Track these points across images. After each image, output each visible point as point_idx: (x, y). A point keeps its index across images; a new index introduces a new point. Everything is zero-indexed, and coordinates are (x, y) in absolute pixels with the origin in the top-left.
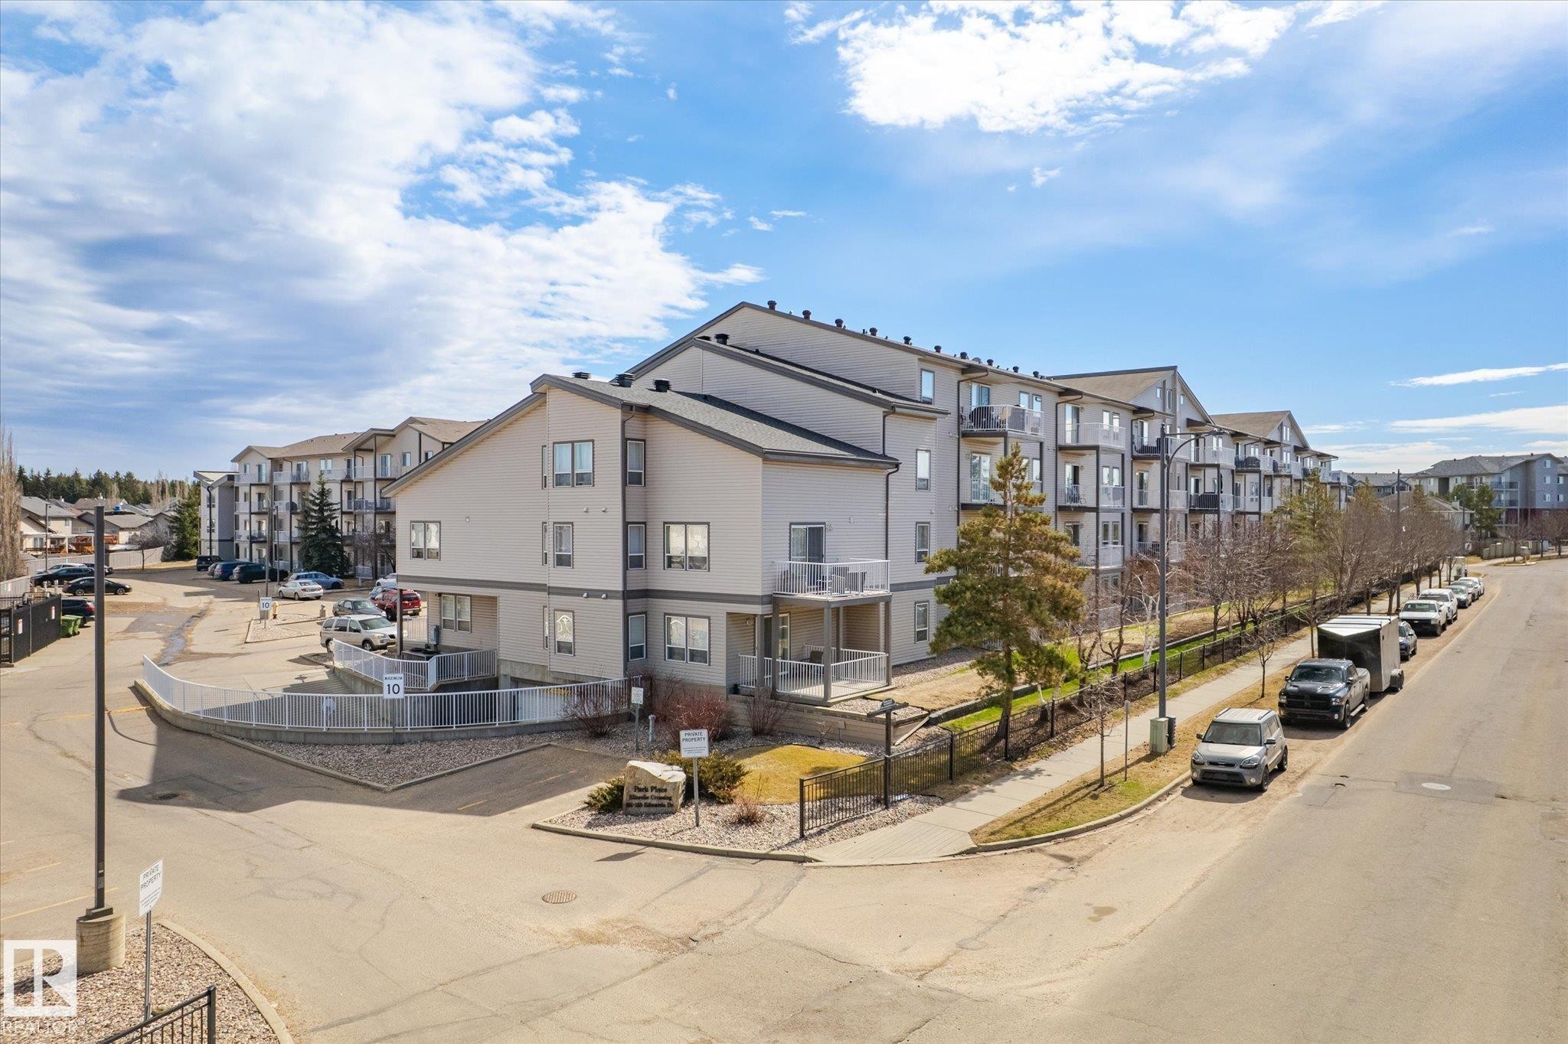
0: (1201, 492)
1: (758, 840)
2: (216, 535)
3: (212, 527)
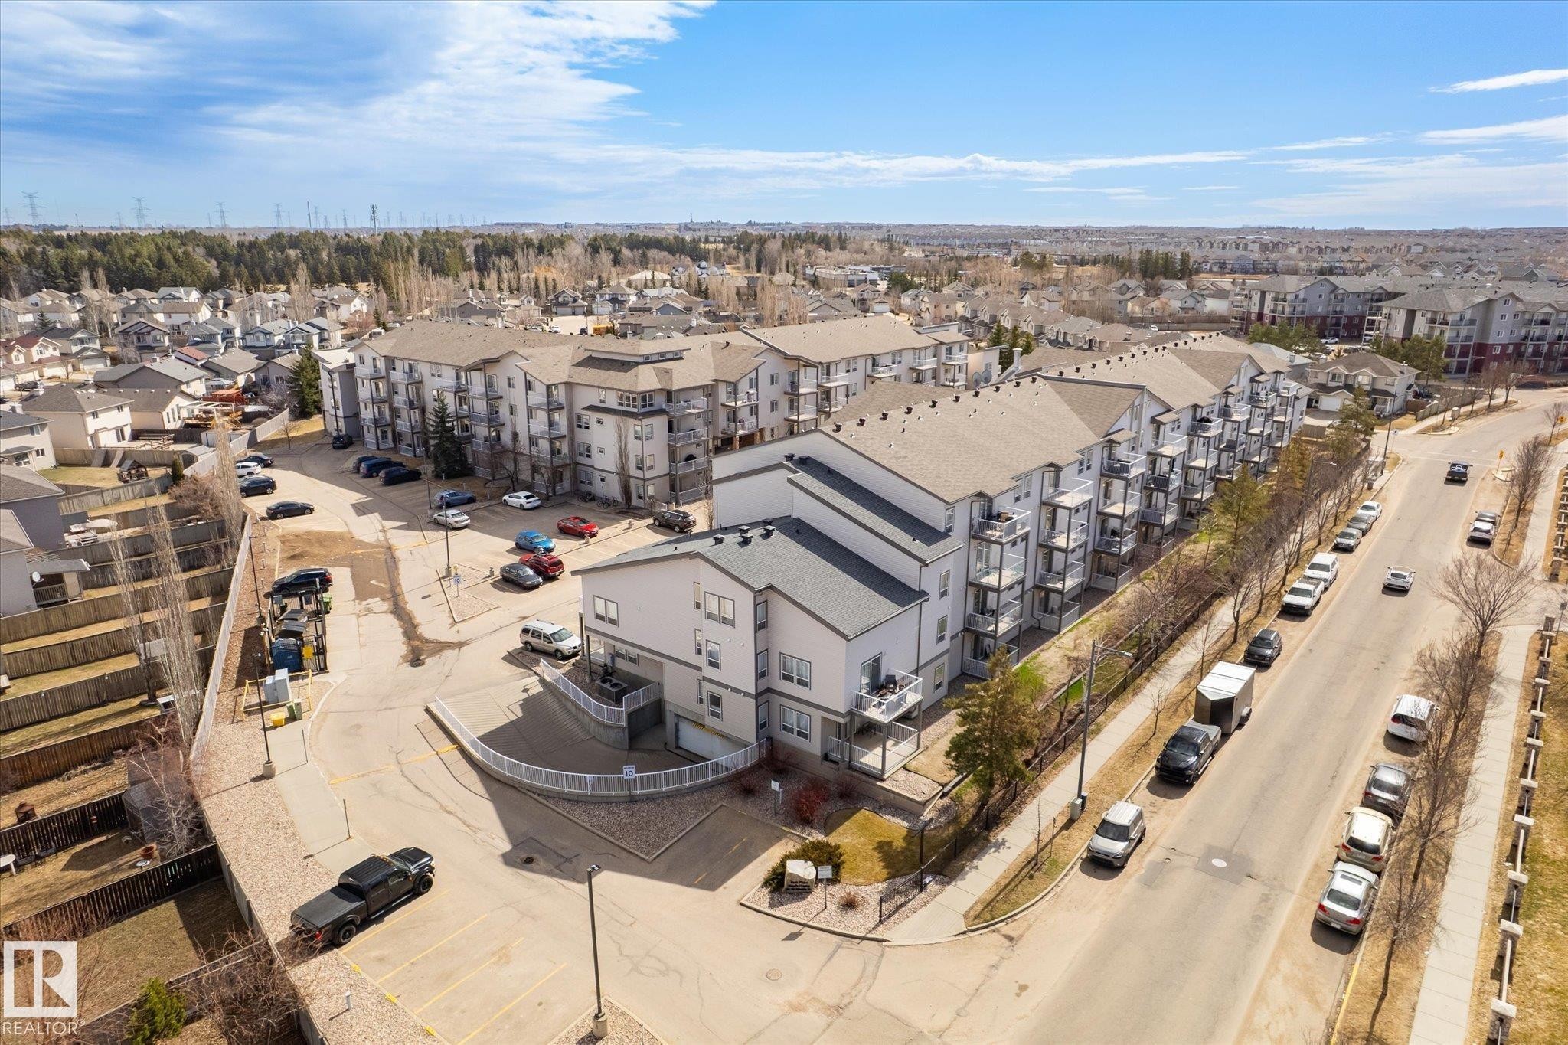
0: (1157, 473)
1: (858, 922)
2: (341, 412)
3: (336, 405)
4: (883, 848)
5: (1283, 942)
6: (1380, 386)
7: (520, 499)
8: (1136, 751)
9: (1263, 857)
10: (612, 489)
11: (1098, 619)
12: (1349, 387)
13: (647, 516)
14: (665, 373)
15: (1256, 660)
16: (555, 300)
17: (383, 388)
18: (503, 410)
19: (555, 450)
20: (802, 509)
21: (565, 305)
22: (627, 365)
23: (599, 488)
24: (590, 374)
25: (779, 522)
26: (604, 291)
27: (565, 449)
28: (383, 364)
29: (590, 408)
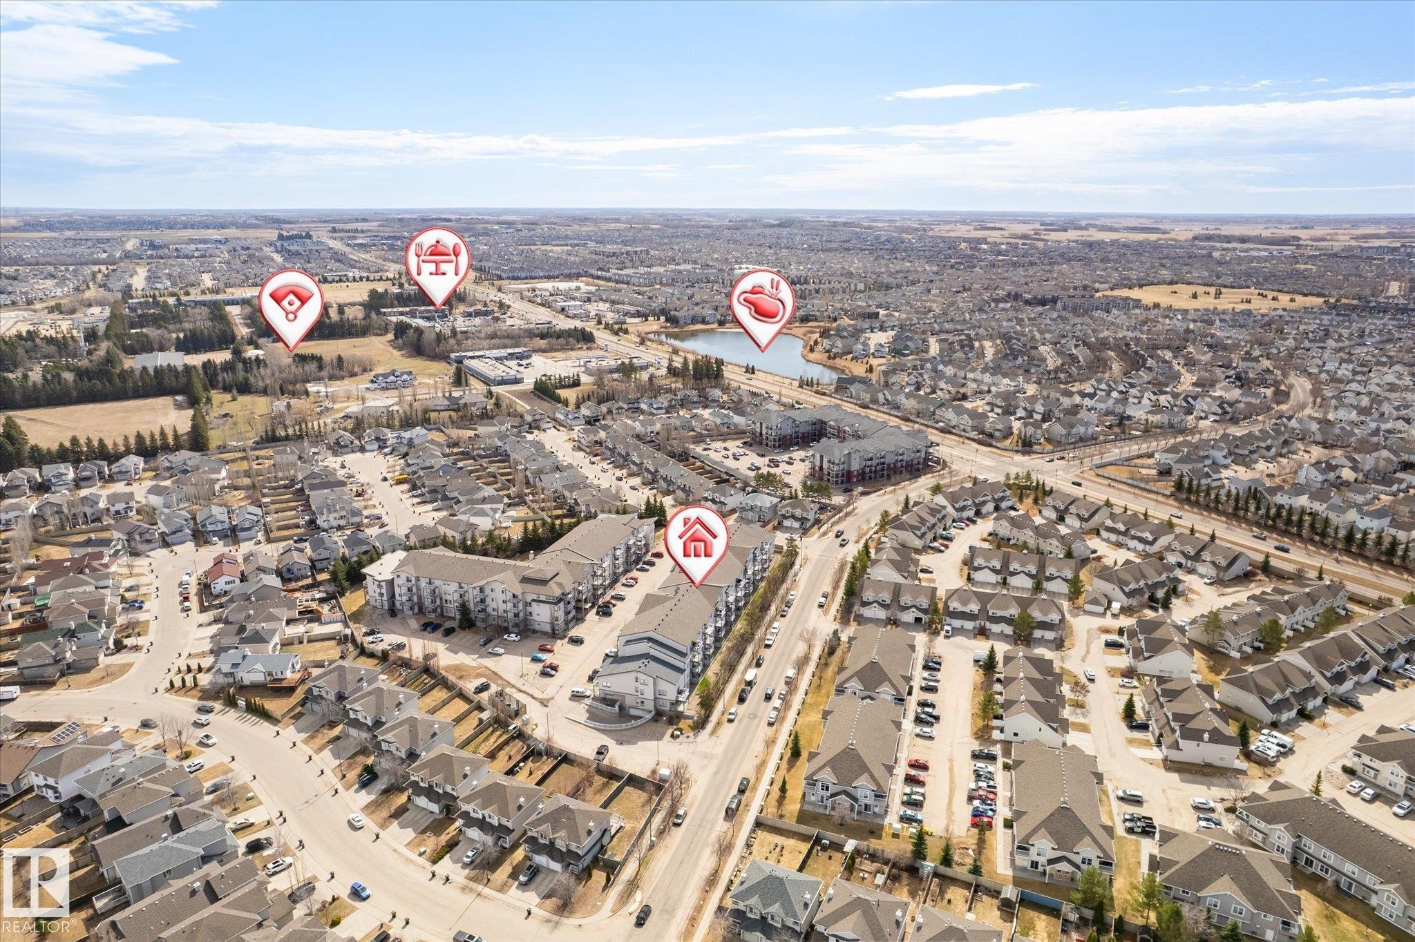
1: (691, 739)
2: (385, 598)
3: (381, 595)
4: (689, 726)
5: (762, 728)
6: (805, 516)
7: (513, 637)
8: (733, 696)
9: (760, 714)
10: (548, 628)
11: (719, 657)
12: (793, 517)
13: (563, 638)
14: (560, 585)
15: (758, 665)
16: (337, 443)
17: (414, 589)
18: (488, 600)
19: (516, 615)
20: (653, 652)
21: (346, 446)
22: (544, 582)
23: (537, 627)
24: (529, 587)
25: (647, 656)
26: (369, 433)
27: (521, 615)
28: (413, 580)
29: (533, 600)
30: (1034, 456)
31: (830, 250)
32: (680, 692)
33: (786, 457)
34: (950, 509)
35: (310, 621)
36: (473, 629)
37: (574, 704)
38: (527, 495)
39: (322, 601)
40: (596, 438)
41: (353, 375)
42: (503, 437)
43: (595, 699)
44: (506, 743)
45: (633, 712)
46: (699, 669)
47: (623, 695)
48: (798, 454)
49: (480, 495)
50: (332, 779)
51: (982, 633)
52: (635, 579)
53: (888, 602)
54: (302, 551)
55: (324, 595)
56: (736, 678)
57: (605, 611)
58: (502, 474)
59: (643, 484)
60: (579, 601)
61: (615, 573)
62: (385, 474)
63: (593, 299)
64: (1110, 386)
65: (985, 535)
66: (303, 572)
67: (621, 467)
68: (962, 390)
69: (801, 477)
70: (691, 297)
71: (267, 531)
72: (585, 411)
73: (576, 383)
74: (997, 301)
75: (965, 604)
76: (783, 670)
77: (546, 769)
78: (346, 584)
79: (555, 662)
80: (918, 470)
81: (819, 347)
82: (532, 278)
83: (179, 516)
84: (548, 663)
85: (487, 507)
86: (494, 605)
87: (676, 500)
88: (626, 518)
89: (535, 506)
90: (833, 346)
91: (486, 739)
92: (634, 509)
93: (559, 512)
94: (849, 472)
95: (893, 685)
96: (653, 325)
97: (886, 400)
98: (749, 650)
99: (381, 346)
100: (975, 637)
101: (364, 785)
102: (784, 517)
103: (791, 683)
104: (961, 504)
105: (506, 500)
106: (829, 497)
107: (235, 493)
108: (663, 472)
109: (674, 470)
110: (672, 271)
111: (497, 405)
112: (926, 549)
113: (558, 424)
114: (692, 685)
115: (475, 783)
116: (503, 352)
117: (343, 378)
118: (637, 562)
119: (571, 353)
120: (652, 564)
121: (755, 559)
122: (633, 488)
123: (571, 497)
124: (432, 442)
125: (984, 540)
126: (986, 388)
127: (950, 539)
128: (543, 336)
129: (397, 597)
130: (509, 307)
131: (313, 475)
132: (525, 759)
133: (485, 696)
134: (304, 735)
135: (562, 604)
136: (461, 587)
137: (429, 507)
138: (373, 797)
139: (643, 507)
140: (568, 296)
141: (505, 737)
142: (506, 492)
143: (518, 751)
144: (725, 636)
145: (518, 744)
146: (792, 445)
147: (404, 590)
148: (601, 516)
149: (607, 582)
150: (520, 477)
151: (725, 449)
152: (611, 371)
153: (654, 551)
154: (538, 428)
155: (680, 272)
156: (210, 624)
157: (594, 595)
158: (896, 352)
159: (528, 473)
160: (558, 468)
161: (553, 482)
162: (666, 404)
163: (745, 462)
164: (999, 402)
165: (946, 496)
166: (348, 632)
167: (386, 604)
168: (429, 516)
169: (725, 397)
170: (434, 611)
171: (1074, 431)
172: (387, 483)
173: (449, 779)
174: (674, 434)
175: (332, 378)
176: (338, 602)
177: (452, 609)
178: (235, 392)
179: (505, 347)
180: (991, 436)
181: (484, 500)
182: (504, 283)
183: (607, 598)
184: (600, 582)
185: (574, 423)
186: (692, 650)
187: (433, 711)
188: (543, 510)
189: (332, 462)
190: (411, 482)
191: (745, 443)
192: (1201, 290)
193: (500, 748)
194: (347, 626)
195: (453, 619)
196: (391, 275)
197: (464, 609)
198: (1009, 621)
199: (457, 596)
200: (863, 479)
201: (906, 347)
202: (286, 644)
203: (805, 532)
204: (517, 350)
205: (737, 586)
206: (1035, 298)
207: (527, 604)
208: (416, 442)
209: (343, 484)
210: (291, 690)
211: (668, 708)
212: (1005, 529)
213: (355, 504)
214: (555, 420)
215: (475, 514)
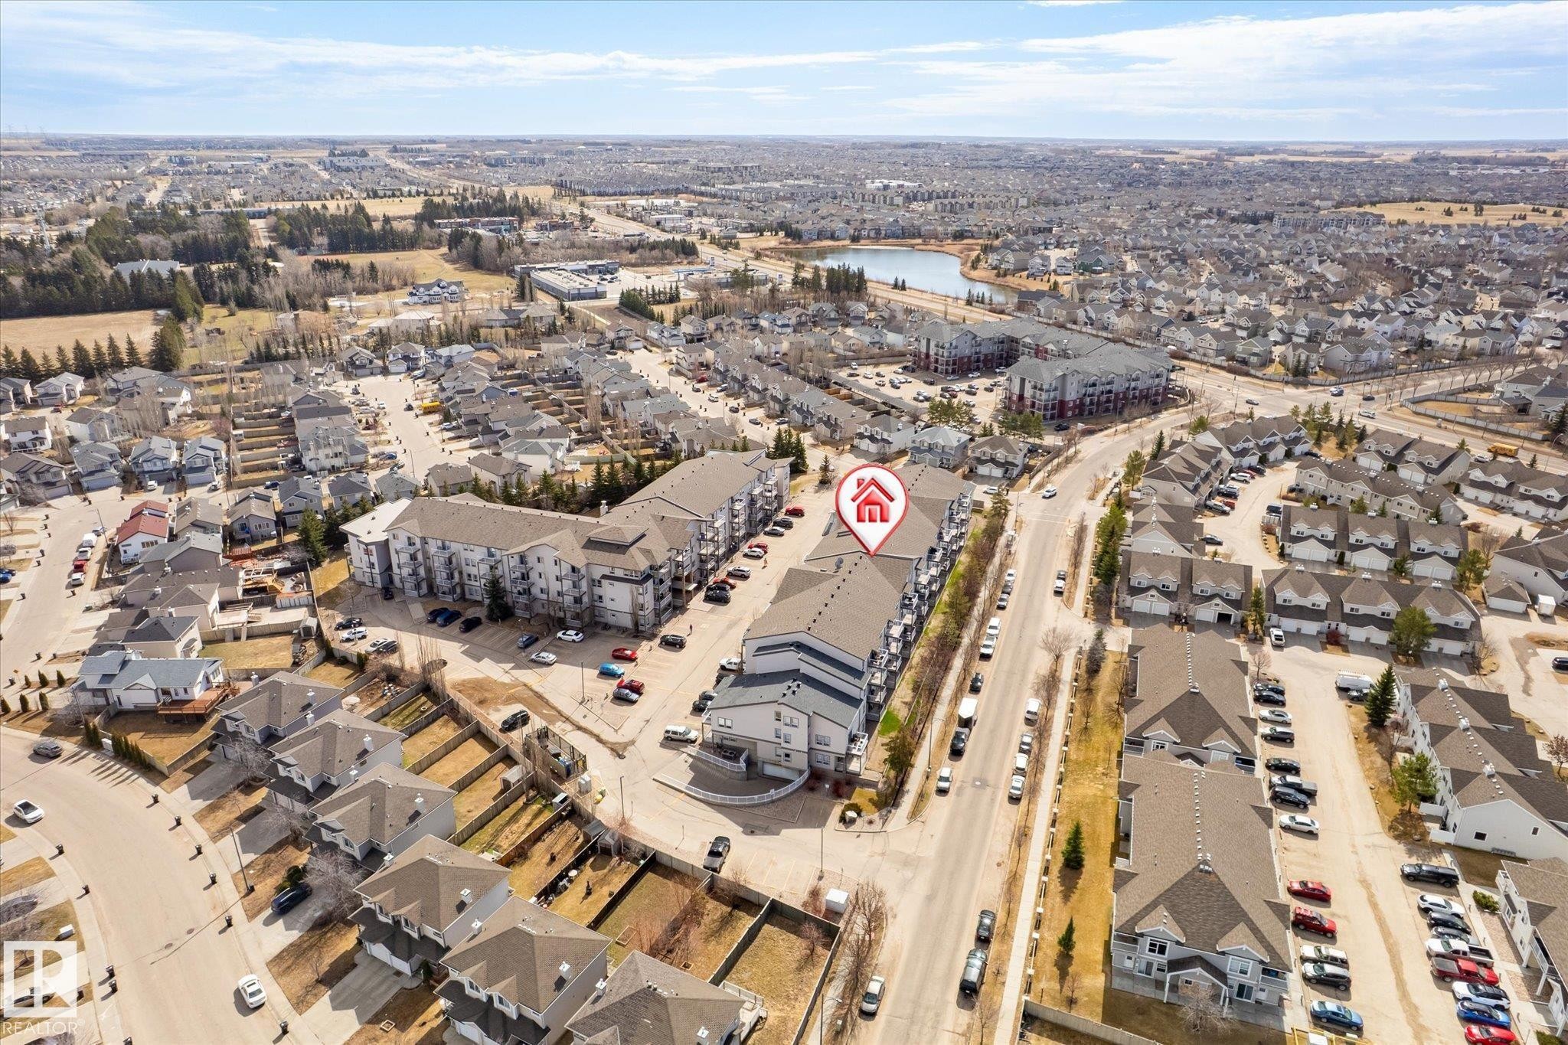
1: (877, 827)
2: (376, 571)
3: (372, 565)
4: (871, 800)
5: (1001, 805)
6: (1010, 459)
7: (572, 634)
8: (941, 743)
9: (991, 778)
10: (627, 622)
11: (909, 675)
12: (993, 460)
13: (651, 637)
14: (647, 552)
15: (975, 690)
16: (352, 363)
17: (420, 557)
18: (534, 576)
19: (578, 600)
20: (805, 669)
21: (363, 366)
22: (621, 548)
23: (611, 620)
24: (599, 556)
25: (794, 675)
26: (395, 350)
27: (585, 599)
28: (418, 541)
29: (604, 577)
30: (1311, 389)
31: (978, 167)
32: (853, 739)
33: (964, 386)
34: (1225, 455)
35: (258, 604)
36: (509, 622)
37: (668, 754)
38: (603, 428)
39: (283, 573)
40: (701, 360)
41: (389, 288)
42: (574, 355)
43: (705, 745)
44: (548, 828)
45: (770, 770)
46: (879, 698)
47: (754, 742)
48: (981, 383)
49: (535, 426)
50: (229, 892)
51: (1333, 640)
52: (764, 547)
53: (1173, 588)
54: (267, 499)
55: (288, 564)
56: (941, 711)
57: (718, 597)
58: (571, 403)
59: (768, 417)
60: (677, 579)
61: (732, 537)
62: (410, 402)
63: (695, 213)
64: (1386, 305)
65: (1285, 492)
66: (264, 531)
67: (735, 395)
68: (1188, 309)
69: (990, 410)
70: (816, 211)
71: (231, 473)
72: (686, 328)
73: (674, 298)
74: (1199, 217)
75: (1304, 592)
76: (1018, 699)
77: (618, 883)
78: (321, 548)
79: (639, 678)
80: (1155, 403)
81: (982, 264)
82: (622, 194)
83: (102, 450)
84: (626, 680)
85: (543, 442)
86: (542, 583)
87: (816, 438)
88: (748, 456)
89: (615, 442)
90: (1001, 261)
91: (514, 818)
92: (758, 446)
93: (650, 451)
94: (1062, 403)
95: (1234, 737)
96: (770, 241)
97: (1090, 318)
98: (958, 663)
99: (431, 260)
100: (1324, 649)
101: (283, 909)
102: (980, 461)
103: (1038, 724)
104: (1240, 446)
105: (574, 436)
106: (1040, 437)
107: (200, 423)
108: (795, 399)
109: (811, 398)
110: (793, 186)
111: (570, 319)
112: (1204, 507)
113: (650, 344)
114: (870, 724)
115: (477, 924)
116: (582, 265)
117: (376, 291)
118: (765, 522)
119: (667, 267)
120: (788, 525)
121: (951, 519)
122: (755, 422)
123: (665, 430)
124: (478, 360)
125: (1285, 498)
126: (1217, 308)
127: (1232, 495)
128: (632, 249)
129: (396, 570)
130: (592, 220)
131: (307, 399)
132: (578, 864)
133: (517, 736)
134: (200, 804)
135: (650, 584)
136: (491, 555)
137: (466, 443)
138: (294, 935)
139: (772, 444)
140: (665, 209)
141: (547, 816)
142: (574, 425)
143: (568, 845)
144: (916, 640)
145: (570, 829)
146: (970, 371)
147: (404, 558)
148: (711, 453)
149: (722, 551)
150: (592, 406)
151: (878, 375)
152: (721, 285)
153: (791, 506)
154: (623, 348)
155: (801, 186)
156: (104, 607)
157: (701, 570)
158: (1086, 268)
159: (606, 400)
160: (648, 393)
161: (639, 412)
162: (793, 321)
163: (912, 390)
164: (1243, 322)
165: (1216, 433)
166: (312, 623)
167: (378, 579)
168: (462, 454)
169: (872, 315)
170: (452, 591)
171: (1364, 356)
172: (412, 414)
173: (430, 913)
174: (807, 354)
175: (361, 292)
176: (307, 576)
177: (478, 588)
178: (233, 304)
179: (584, 258)
180: (1244, 362)
181: (541, 433)
182: (588, 199)
183: (721, 575)
184: (711, 549)
185: (671, 342)
186: (870, 665)
187: (419, 769)
188: (626, 448)
189: (343, 387)
190: (444, 412)
191: (905, 368)
192: (1455, 207)
193: (536, 838)
194: (314, 614)
195: (479, 603)
196: (454, 191)
197: (495, 588)
198: (1383, 622)
199: (484, 569)
200: (1081, 414)
201: (1098, 262)
202: (212, 640)
203: (1012, 482)
204: (599, 262)
205: (929, 559)
206: (1244, 215)
207: (595, 583)
208: (456, 360)
209: (346, 410)
210: (199, 719)
211: (832, 767)
212: (1317, 481)
213: (358, 438)
214: (646, 339)
215: (526, 452)
